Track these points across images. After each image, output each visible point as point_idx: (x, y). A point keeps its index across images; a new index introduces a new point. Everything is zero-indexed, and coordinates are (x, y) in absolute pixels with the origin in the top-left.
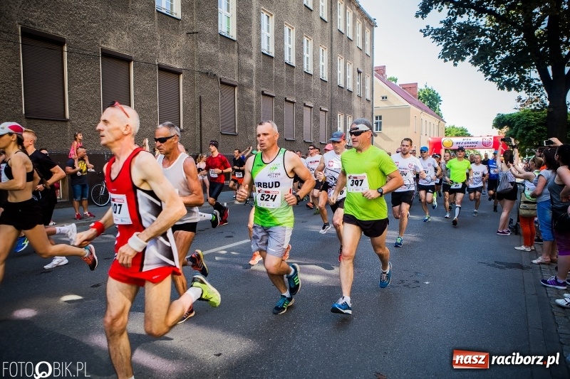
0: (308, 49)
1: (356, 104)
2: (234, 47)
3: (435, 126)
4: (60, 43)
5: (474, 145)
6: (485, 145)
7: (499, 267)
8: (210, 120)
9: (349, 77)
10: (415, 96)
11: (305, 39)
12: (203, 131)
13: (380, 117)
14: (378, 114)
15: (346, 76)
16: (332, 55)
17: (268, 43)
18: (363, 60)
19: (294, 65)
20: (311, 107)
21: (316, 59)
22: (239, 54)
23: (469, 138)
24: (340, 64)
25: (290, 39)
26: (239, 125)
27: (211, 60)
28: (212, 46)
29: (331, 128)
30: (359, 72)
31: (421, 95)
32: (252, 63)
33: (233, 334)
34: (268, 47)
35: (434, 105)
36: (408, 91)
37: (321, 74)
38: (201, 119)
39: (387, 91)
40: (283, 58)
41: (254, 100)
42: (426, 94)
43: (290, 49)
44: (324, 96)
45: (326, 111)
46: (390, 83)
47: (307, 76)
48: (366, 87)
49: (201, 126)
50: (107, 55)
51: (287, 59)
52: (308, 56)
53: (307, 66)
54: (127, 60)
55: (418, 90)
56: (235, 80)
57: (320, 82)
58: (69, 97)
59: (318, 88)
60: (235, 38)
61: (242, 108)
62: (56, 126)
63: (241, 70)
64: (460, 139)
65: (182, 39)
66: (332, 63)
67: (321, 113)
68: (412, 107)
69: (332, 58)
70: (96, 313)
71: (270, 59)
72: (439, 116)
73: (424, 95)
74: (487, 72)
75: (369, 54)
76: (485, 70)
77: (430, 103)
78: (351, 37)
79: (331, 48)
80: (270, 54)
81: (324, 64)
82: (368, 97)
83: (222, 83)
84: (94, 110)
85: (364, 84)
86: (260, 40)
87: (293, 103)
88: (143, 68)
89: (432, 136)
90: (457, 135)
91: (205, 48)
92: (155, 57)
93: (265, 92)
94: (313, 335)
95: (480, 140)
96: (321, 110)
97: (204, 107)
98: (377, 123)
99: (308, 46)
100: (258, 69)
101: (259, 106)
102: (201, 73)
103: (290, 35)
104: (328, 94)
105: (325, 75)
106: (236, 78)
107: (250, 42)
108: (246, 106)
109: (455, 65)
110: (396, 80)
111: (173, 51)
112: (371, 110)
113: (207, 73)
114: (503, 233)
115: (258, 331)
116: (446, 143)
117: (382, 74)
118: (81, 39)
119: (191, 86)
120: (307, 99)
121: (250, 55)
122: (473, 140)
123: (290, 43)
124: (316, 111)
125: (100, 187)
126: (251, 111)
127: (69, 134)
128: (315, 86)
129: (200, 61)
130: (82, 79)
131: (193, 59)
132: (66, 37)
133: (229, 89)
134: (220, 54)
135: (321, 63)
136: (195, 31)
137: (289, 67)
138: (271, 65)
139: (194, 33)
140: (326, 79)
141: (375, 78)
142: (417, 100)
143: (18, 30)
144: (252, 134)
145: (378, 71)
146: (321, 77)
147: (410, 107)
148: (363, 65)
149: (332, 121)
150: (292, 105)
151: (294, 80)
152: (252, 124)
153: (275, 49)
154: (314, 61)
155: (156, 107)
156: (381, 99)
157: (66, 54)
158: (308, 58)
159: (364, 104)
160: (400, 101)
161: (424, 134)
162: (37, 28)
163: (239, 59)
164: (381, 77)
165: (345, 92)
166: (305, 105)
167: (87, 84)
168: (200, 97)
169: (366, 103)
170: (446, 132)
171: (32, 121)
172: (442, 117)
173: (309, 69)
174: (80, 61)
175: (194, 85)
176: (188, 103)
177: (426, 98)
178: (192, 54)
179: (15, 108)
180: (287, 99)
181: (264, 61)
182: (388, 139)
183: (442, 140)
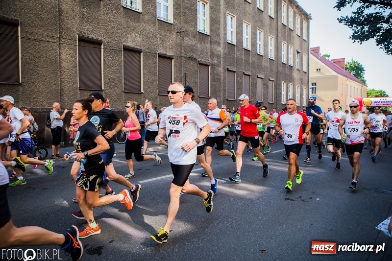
1: (296, 75)
2: (208, 40)
3: (359, 90)
4: (99, 43)
5: (388, 103)
9: (291, 56)
10: (343, 68)
11: (258, 32)
13: (315, 84)
14: (314, 82)
15: (288, 55)
16: (277, 42)
17: (232, 36)
18: (301, 43)
19: (250, 49)
20: (262, 78)
21: (266, 45)
22: (211, 44)
24: (284, 47)
25: (247, 32)
26: (211, 91)
27: (193, 49)
28: (193, 39)
29: (276, 92)
30: (298, 53)
31: (348, 66)
32: (220, 49)
34: (231, 38)
35: (359, 74)
36: (338, 65)
37: (269, 55)
39: (321, 65)
40: (242, 45)
41: (222, 75)
42: (353, 66)
43: (247, 39)
44: (272, 70)
45: (273, 81)
46: (323, 59)
47: (259, 57)
48: (304, 63)
50: (127, 49)
51: (245, 46)
52: (260, 43)
53: (260, 50)
54: (138, 52)
55: (346, 63)
56: (209, 61)
57: (269, 60)
58: (104, 76)
59: (267, 65)
60: (208, 33)
61: (213, 80)
63: (213, 55)
64: (378, 99)
65: (174, 36)
66: (277, 47)
67: (270, 82)
68: (339, 76)
69: (277, 45)
71: (233, 47)
73: (350, 66)
75: (305, 39)
77: (355, 72)
78: (292, 28)
79: (277, 36)
80: (233, 43)
81: (271, 48)
82: (305, 69)
83: (200, 64)
84: (119, 84)
85: (302, 60)
86: (226, 34)
87: (249, 75)
88: (149, 56)
89: (356, 97)
91: (189, 41)
92: (156, 49)
93: (229, 69)
96: (269, 80)
97: (188, 80)
98: (313, 88)
99: (260, 36)
100: (224, 54)
101: (225, 78)
102: (186, 58)
103: (247, 29)
104: (274, 69)
105: (272, 55)
106: (209, 60)
107: (219, 35)
108: (216, 78)
110: (329, 56)
111: (168, 44)
112: (307, 79)
113: (190, 58)
116: (366, 102)
117: (317, 53)
118: (112, 40)
119: (179, 66)
120: (259, 73)
121: (219, 44)
122: (389, 99)
123: (247, 35)
124: (266, 81)
126: (220, 82)
128: (266, 64)
129: (185, 50)
130: (111, 64)
131: (181, 49)
132: (103, 39)
133: (205, 68)
134: (199, 45)
135: (270, 48)
136: (182, 31)
137: (246, 51)
138: (234, 51)
139: (181, 32)
140: (274, 59)
141: (311, 55)
142: (345, 71)
143: (76, 38)
144: (220, 97)
145: (313, 50)
146: (269, 57)
147: (337, 77)
148: (301, 48)
149: (278, 88)
150: (248, 77)
151: (250, 60)
152: (220, 91)
153: (237, 40)
154: (264, 46)
155: (157, 81)
156: (316, 71)
157: (102, 50)
158: (260, 45)
159: (302, 75)
160: (330, 72)
161: (349, 95)
162: (87, 36)
163: (211, 47)
164: (316, 55)
165: (287, 67)
166: (258, 77)
167: (115, 68)
168: (185, 74)
169: (304, 74)
170: (367, 94)
171: (83, 91)
172: (364, 83)
173: (261, 52)
174: (111, 54)
175: (181, 66)
176: (177, 77)
177: (352, 69)
178: (180, 46)
179: (74, 84)
180: (245, 73)
181: (228, 48)
182: (320, 99)
183: (363, 100)
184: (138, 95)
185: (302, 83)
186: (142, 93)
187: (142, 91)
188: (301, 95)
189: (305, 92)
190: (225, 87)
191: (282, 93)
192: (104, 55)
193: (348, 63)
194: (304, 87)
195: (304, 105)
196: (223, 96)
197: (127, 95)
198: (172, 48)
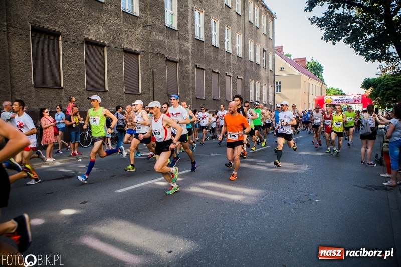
0: (228, 35)
1: (263, 73)
2: (176, 35)
3: (319, 88)
4: (57, 35)
5: (348, 101)
6: (356, 101)
7: (369, 189)
8: (160, 86)
9: (257, 54)
10: (304, 67)
11: (226, 28)
12: (155, 94)
13: (280, 83)
14: (278, 80)
15: (255, 54)
16: (244, 38)
17: (200, 32)
18: (267, 42)
19: (218, 46)
20: (231, 76)
21: (233, 42)
22: (179, 39)
23: (344, 96)
24: (251, 45)
25: (215, 28)
26: (180, 89)
27: (160, 44)
28: (161, 34)
29: (245, 91)
30: (264, 51)
31: (309, 66)
32: (189, 45)
33: (180, 237)
34: (200, 34)
35: (318, 73)
36: (300, 63)
37: (237, 53)
38: (153, 85)
39: (284, 63)
40: (211, 42)
41: (191, 72)
42: (312, 65)
43: (215, 35)
44: (240, 68)
45: (241, 79)
46: (287, 58)
47: (227, 54)
48: (270, 61)
49: (153, 91)
50: (89, 42)
51: (213, 42)
52: (228, 40)
53: (228, 47)
54: (102, 46)
55: (307, 63)
56: (177, 58)
57: (237, 58)
58: (63, 72)
59: (235, 62)
60: (176, 28)
61: (182, 77)
62: (54, 92)
63: (182, 51)
64: (337, 97)
65: (140, 30)
66: (245, 45)
67: (238, 80)
68: (302, 74)
69: (245, 42)
70: (84, 222)
71: (201, 43)
72: (322, 80)
73: (310, 65)
74: (357, 48)
75: (271, 37)
76: (356, 47)
77: (315, 71)
78: (258, 26)
79: (244, 34)
80: (201, 39)
81: (239, 45)
82: (271, 68)
83: (168, 60)
84: (80, 80)
85: (268, 59)
86: (194, 30)
87: (218, 73)
88: (114, 50)
89: (317, 95)
90: (335, 94)
91: (156, 36)
92: (121, 43)
93: (198, 66)
94: (237, 238)
95: (352, 97)
96: (237, 78)
97: (156, 77)
98: (277, 87)
99: (228, 33)
100: (193, 50)
101: (194, 76)
102: (154, 53)
103: (215, 25)
104: (242, 66)
105: (240, 53)
106: (178, 56)
107: (187, 31)
108: (185, 75)
109: (334, 44)
110: (290, 56)
111: (134, 38)
112: (273, 77)
113: (158, 53)
114: (371, 164)
115: (197, 235)
116: (327, 100)
118: (72, 31)
119: (146, 63)
120: (228, 70)
121: (187, 40)
122: (347, 97)
123: (215, 31)
124: (234, 79)
125: (84, 134)
126: (189, 79)
127: (63, 97)
128: (233, 61)
129: (152, 45)
130: (71, 59)
131: (148, 44)
132: (61, 30)
133: (173, 64)
134: (166, 40)
135: (237, 45)
136: (149, 24)
137: (215, 48)
138: (202, 47)
139: (148, 26)
140: (241, 56)
141: (276, 54)
142: (306, 70)
143: (28, 27)
144: (190, 95)
145: (278, 49)
146: (237, 55)
147: (300, 75)
148: (267, 46)
149: (246, 86)
151: (219, 57)
152: (189, 89)
153: (205, 36)
154: (232, 43)
155: (122, 77)
156: (280, 69)
157: (61, 43)
159: (268, 73)
160: (293, 71)
161: (311, 93)
162: (42, 25)
163: (179, 43)
164: (280, 53)
165: (255, 65)
166: (226, 75)
167: (75, 63)
168: (153, 70)
169: (270, 72)
170: (327, 92)
171: (39, 89)
172: (324, 81)
173: (229, 49)
174: (70, 47)
175: (148, 62)
176: (144, 74)
177: (312, 68)
178: (147, 40)
179: (27, 80)
180: (214, 70)
181: (197, 44)
182: (285, 98)
183: (325, 98)
184: (102, 94)
185: (268, 82)
186: (107, 91)
187: (107, 89)
188: (268, 94)
189: (271, 90)
190: (194, 84)
191: (250, 91)
194: (270, 85)
195: (270, 103)
196: (193, 94)
198: (138, 43)
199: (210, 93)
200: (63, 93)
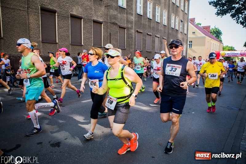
1: (180, 36)
2: (125, 11)
3: (218, 46)
4: (54, 12)
6: (242, 55)
8: (114, 43)
9: (177, 23)
10: (209, 32)
11: (157, 7)
13: (192, 42)
14: (191, 40)
15: (175, 23)
16: (169, 14)
17: (140, 9)
18: (184, 16)
19: (152, 19)
20: (159, 37)
21: (161, 16)
22: (127, 14)
24: (173, 17)
25: (150, 7)
26: (126, 45)
27: (115, 17)
28: (116, 11)
30: (182, 21)
31: (212, 31)
32: (133, 18)
34: (140, 11)
35: (218, 36)
36: (206, 30)
38: (110, 42)
39: (195, 30)
40: (147, 16)
41: (133, 34)
42: (215, 31)
43: (150, 11)
44: (165, 32)
46: (197, 26)
47: (157, 23)
48: (185, 28)
50: (73, 16)
54: (80, 18)
56: (125, 26)
57: (163, 26)
58: (58, 34)
59: (162, 29)
60: (125, 7)
61: (128, 37)
62: (53, 45)
63: (128, 21)
64: (229, 52)
65: (103, 8)
66: (169, 18)
67: (163, 40)
68: (207, 37)
69: (169, 16)
71: (141, 16)
72: (221, 41)
73: (213, 31)
75: (187, 13)
77: (216, 35)
78: (178, 5)
79: (169, 10)
80: (141, 14)
81: (165, 18)
82: (185, 32)
83: (119, 27)
84: (67, 39)
85: (184, 26)
86: (136, 8)
87: (151, 35)
88: (87, 21)
89: (216, 50)
90: (229, 50)
91: (113, 12)
92: (92, 17)
93: (138, 31)
95: (239, 52)
96: (163, 38)
97: (112, 37)
98: (190, 44)
99: (158, 10)
100: (135, 21)
101: (135, 37)
102: (111, 23)
103: (150, 5)
104: (166, 31)
105: (165, 22)
106: (126, 25)
107: (132, 9)
108: (130, 37)
110: (200, 24)
111: (99, 14)
112: (186, 38)
113: (113, 23)
116: (222, 54)
117: (193, 22)
118: (63, 10)
119: (106, 29)
120: (157, 34)
121: (132, 14)
123: (150, 9)
124: (161, 39)
126: (132, 39)
128: (161, 28)
129: (110, 18)
130: (63, 26)
131: (107, 17)
132: (57, 10)
133: (123, 30)
134: (119, 15)
137: (149, 20)
138: (141, 19)
139: (108, 6)
140: (166, 25)
141: (189, 23)
142: (210, 34)
143: (39, 8)
144: (132, 49)
145: (191, 20)
146: (164, 24)
147: (205, 37)
148: (184, 18)
150: (150, 36)
151: (151, 25)
152: (132, 45)
153: (143, 12)
154: (161, 17)
155: (92, 37)
156: (192, 33)
157: (56, 17)
158: (158, 15)
159: (183, 36)
160: (201, 34)
161: (212, 49)
162: (46, 7)
163: (127, 17)
164: (193, 23)
165: (175, 30)
166: (156, 36)
167: (65, 28)
168: (110, 33)
169: (185, 35)
170: (223, 48)
171: (44, 44)
173: (158, 20)
174: (62, 19)
176: (105, 35)
177: (214, 32)
178: (107, 15)
179: (38, 39)
180: (148, 34)
181: (138, 17)
182: (194, 51)
183: (220, 52)
184: (80, 47)
185: (183, 41)
186: (82, 45)
187: (82, 44)
190: (135, 42)
192: (57, 20)
193: (212, 29)
195: (184, 55)
196: (134, 48)
197: (73, 46)
198: (102, 17)
199: (145, 47)
200: (58, 46)
